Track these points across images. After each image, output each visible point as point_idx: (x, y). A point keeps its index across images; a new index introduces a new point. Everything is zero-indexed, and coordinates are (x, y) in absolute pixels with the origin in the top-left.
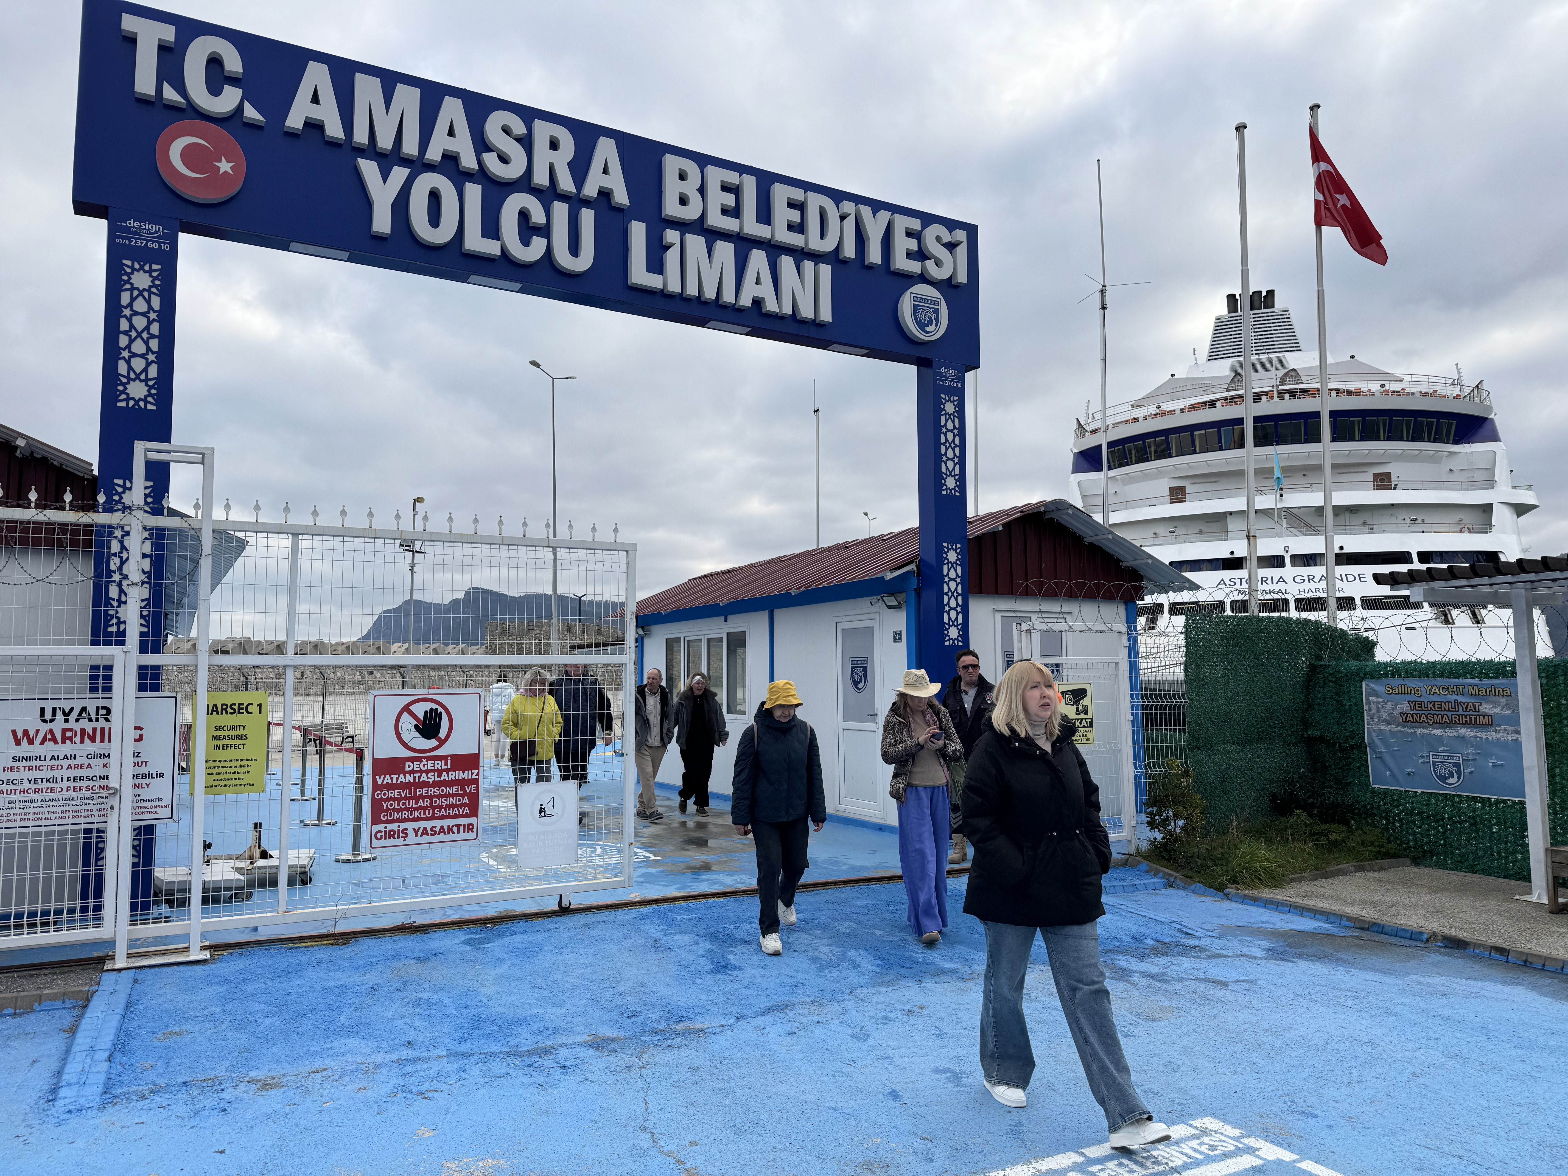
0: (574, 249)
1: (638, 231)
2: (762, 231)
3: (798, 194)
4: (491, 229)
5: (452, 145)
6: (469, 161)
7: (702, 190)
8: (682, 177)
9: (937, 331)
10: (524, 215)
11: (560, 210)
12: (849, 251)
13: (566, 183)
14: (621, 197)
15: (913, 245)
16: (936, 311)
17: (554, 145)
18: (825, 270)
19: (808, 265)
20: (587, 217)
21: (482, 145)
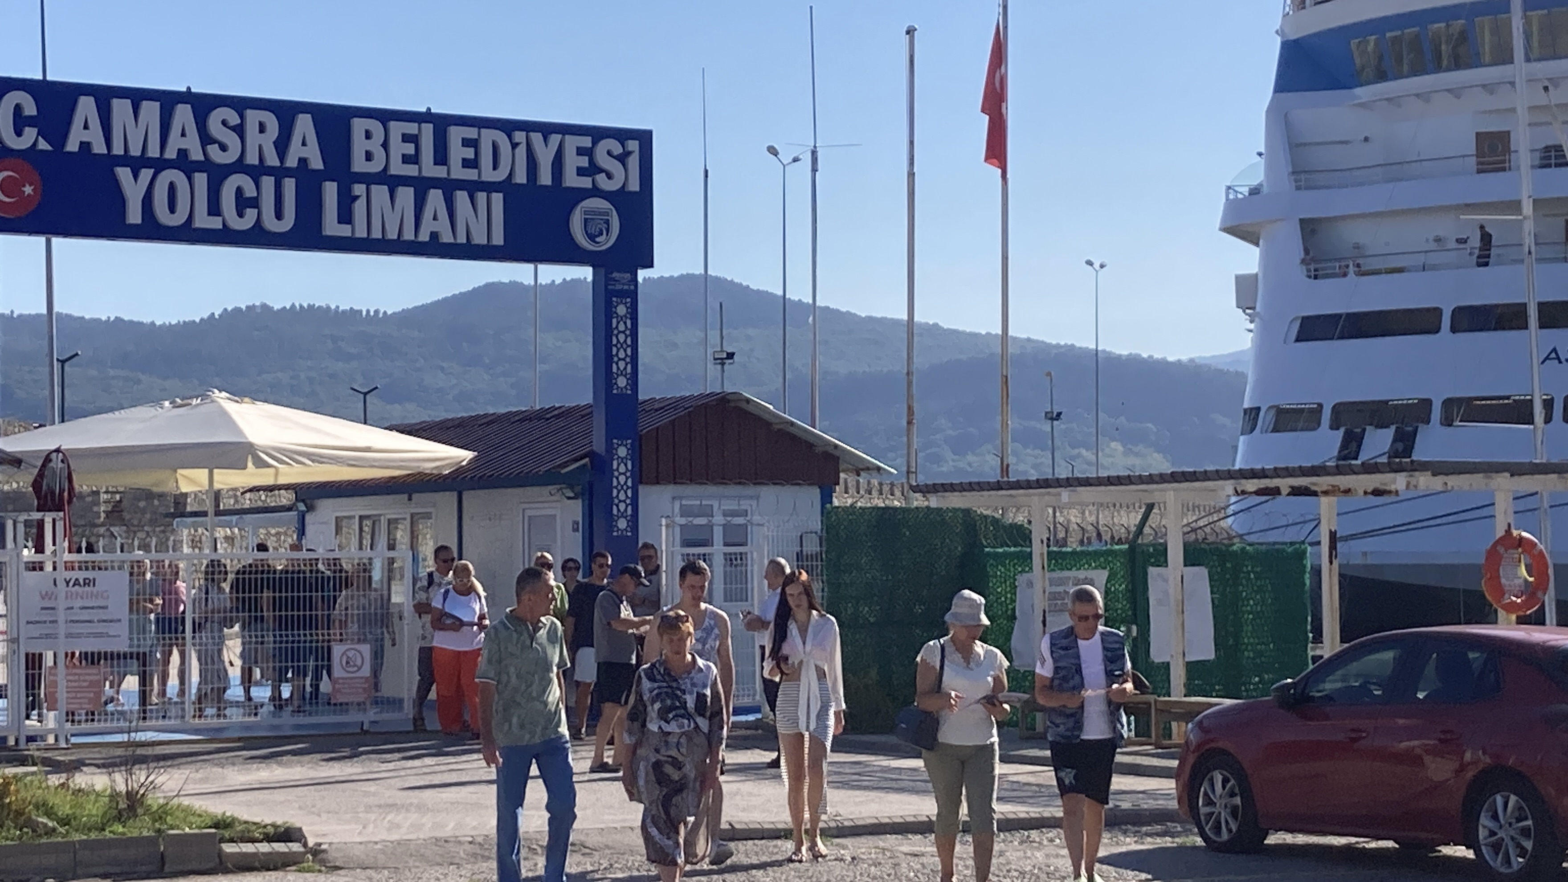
0: (279, 216)
1: (330, 190)
2: (440, 172)
3: (471, 133)
4: (214, 209)
5: (183, 144)
6: (196, 155)
7: (385, 145)
8: (368, 135)
9: (607, 242)
10: (239, 191)
11: (268, 182)
12: (521, 178)
13: (272, 160)
14: (317, 163)
15: (584, 162)
16: (607, 222)
17: (262, 128)
18: (498, 199)
19: (481, 197)
20: (289, 185)
21: (206, 139)
